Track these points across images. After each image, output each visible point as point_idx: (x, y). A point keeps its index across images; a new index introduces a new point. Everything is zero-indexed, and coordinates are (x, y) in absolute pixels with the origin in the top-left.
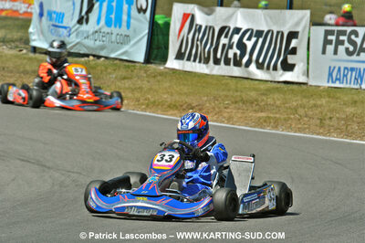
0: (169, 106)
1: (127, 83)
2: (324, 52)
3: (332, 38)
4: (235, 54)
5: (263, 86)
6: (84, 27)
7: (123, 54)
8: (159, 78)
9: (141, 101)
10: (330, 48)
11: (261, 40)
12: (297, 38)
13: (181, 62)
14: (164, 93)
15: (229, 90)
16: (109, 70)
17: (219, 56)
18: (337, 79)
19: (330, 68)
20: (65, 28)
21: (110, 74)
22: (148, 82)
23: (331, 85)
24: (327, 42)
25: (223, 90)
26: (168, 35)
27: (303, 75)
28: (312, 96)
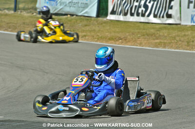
0: (109, 39)
1: (87, 28)
2: (188, 7)
4: (142, 11)
5: (158, 26)
7: (85, 13)
8: (104, 24)
9: (95, 37)
10: (192, 5)
11: (156, 3)
13: (114, 16)
14: (106, 32)
15: (140, 29)
16: (78, 22)
17: (133, 12)
19: (192, 15)
20: (54, 1)
21: (79, 23)
22: (98, 27)
23: (193, 24)
24: (190, 2)
25: (137, 29)
27: (178, 19)
28: (183, 30)
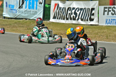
2: (104, 14)
3: (107, 9)
4: (73, 16)
6: (21, 9)
7: (35, 18)
10: (106, 13)
11: (82, 11)
12: (94, 10)
13: (55, 19)
17: (68, 17)
18: (109, 23)
19: (106, 19)
20: (15, 10)
21: (32, 24)
23: (107, 25)
24: (105, 11)
26: (50, 11)
27: (97, 22)
28: (102, 29)
